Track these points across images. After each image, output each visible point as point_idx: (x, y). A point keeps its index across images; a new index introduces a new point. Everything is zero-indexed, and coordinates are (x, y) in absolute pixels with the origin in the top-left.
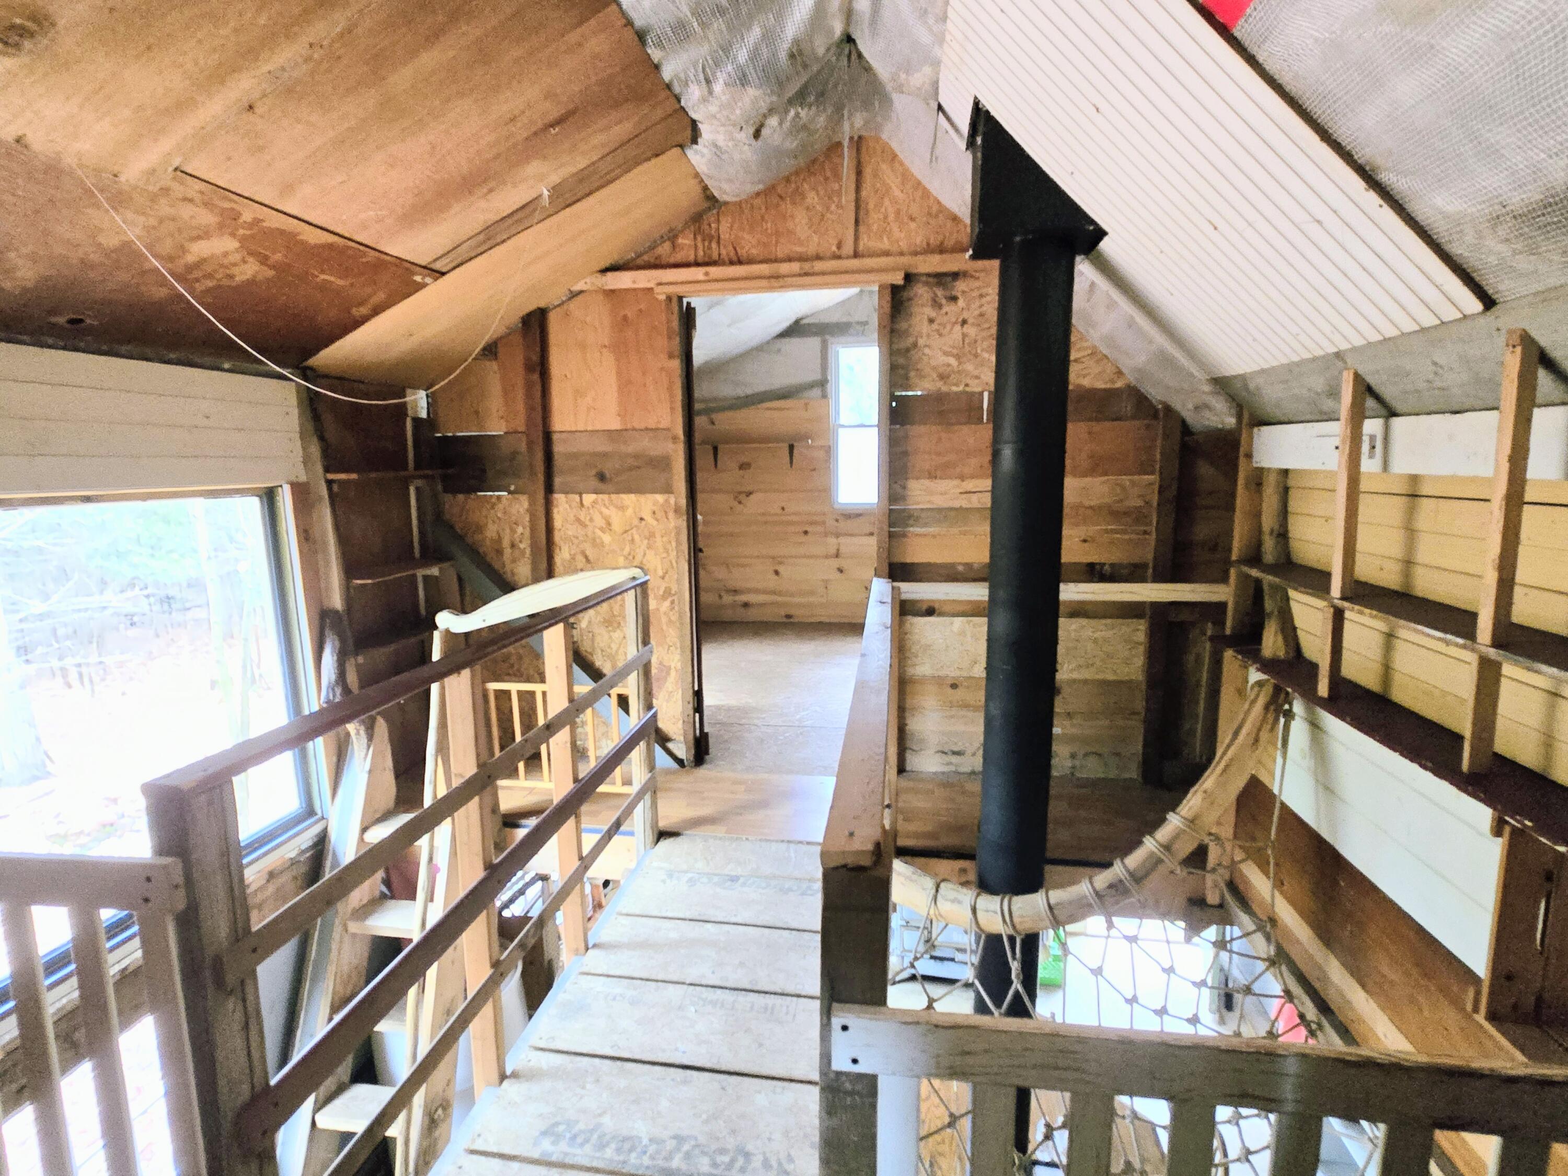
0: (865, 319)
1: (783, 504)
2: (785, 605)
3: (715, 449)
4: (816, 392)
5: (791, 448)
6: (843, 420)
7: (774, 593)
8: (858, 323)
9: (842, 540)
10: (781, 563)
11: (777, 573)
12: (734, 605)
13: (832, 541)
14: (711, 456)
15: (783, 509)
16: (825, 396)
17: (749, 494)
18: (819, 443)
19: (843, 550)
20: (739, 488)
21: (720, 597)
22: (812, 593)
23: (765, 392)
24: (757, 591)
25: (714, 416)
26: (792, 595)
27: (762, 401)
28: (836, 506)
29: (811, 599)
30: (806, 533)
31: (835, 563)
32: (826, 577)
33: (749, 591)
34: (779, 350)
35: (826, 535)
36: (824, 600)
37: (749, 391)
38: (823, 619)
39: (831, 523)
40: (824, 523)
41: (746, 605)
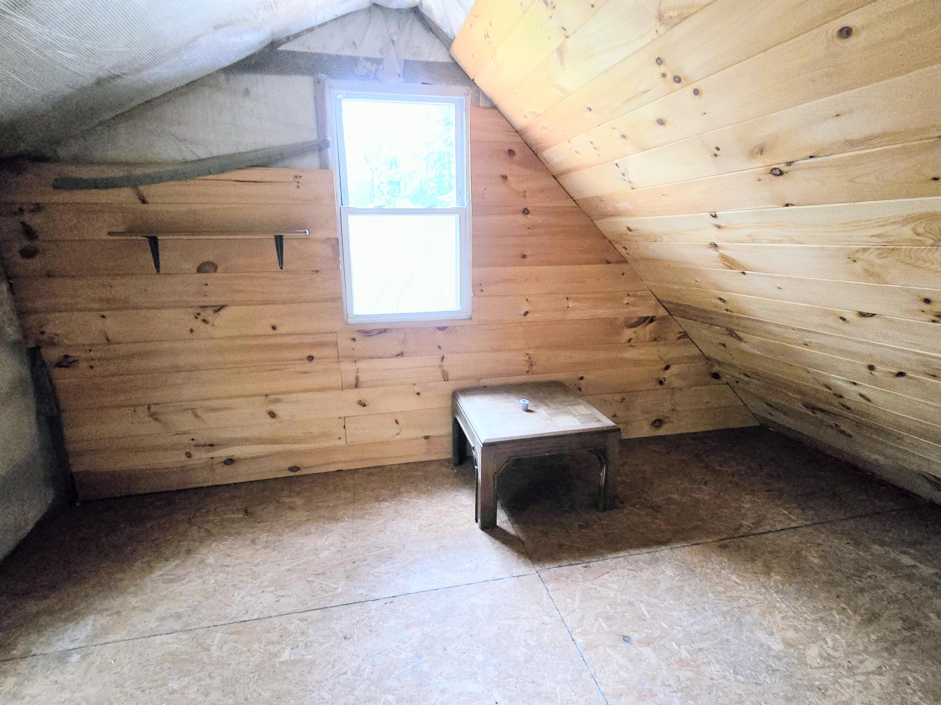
0: (378, 55)
1: (275, 322)
2: (291, 453)
3: (154, 243)
4: (312, 161)
5: (279, 241)
6: (353, 201)
7: (274, 441)
8: (367, 59)
9: (362, 365)
10: (278, 401)
11: (272, 415)
12: (211, 465)
13: (348, 367)
14: (149, 256)
15: (274, 328)
16: (324, 166)
17: (219, 309)
18: (321, 234)
19: (363, 378)
20: (202, 301)
21: (189, 455)
22: (325, 435)
23: (230, 157)
24: (245, 441)
25: (144, 189)
26: (297, 441)
27: (222, 170)
28: (350, 321)
29: (325, 444)
30: (311, 358)
31: (354, 395)
32: (342, 414)
33: (229, 443)
34: (247, 92)
35: (339, 359)
36: (342, 442)
37: (202, 154)
38: (341, 467)
39: (344, 343)
40: (336, 344)
41: (230, 461)
